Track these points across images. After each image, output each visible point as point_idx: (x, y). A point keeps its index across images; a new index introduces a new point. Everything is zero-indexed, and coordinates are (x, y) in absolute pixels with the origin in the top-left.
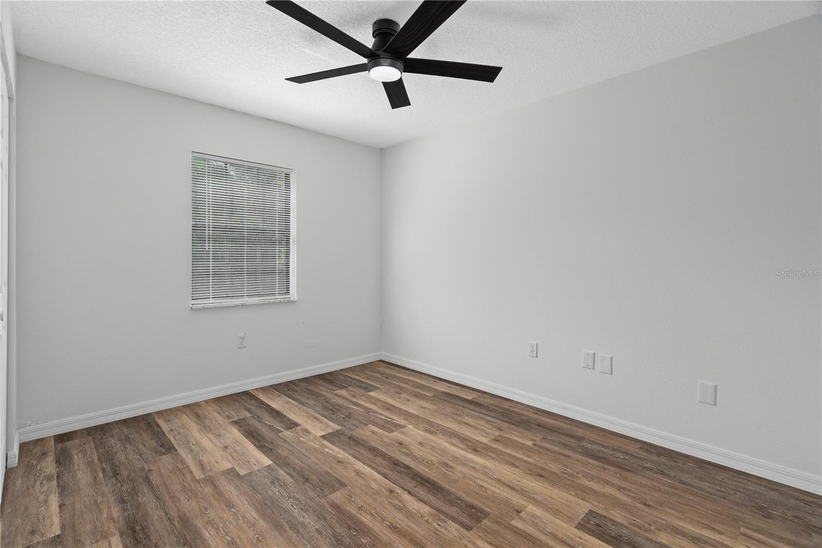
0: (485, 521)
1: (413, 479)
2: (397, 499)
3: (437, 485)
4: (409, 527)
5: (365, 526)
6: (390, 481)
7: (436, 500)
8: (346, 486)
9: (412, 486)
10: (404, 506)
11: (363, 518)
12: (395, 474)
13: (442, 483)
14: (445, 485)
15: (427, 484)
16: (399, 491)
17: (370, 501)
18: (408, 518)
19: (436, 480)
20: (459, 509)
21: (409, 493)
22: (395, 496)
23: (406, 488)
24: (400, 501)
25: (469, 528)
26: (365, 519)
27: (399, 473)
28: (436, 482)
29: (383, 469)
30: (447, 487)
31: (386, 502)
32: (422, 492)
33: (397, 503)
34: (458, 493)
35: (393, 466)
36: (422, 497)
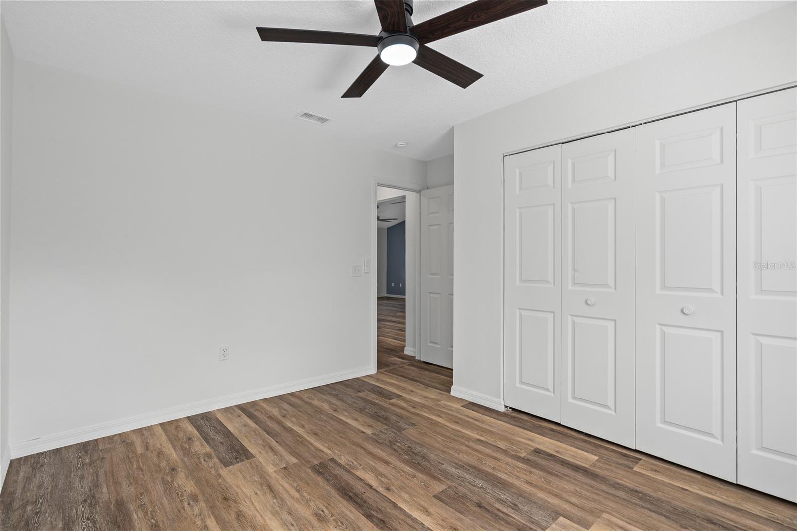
0: (317, 463)
1: (365, 502)
2: (382, 482)
3: (342, 493)
4: (374, 462)
5: (408, 465)
6: (389, 499)
7: (348, 480)
8: (433, 496)
9: (367, 494)
10: (377, 477)
11: (410, 469)
12: (383, 508)
13: (337, 495)
14: (333, 492)
15: (351, 494)
16: (380, 489)
17: (407, 482)
18: (375, 468)
19: (341, 499)
20: (331, 472)
21: (371, 487)
22: (385, 485)
23: (373, 492)
24: (381, 480)
25: (332, 460)
26: (408, 469)
27: (379, 509)
28: (342, 497)
29: (398, 514)
30: (333, 491)
31: (392, 480)
32: (359, 487)
33: (383, 479)
34: (325, 485)
35: (386, 519)
36: (360, 483)
